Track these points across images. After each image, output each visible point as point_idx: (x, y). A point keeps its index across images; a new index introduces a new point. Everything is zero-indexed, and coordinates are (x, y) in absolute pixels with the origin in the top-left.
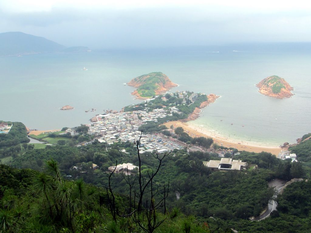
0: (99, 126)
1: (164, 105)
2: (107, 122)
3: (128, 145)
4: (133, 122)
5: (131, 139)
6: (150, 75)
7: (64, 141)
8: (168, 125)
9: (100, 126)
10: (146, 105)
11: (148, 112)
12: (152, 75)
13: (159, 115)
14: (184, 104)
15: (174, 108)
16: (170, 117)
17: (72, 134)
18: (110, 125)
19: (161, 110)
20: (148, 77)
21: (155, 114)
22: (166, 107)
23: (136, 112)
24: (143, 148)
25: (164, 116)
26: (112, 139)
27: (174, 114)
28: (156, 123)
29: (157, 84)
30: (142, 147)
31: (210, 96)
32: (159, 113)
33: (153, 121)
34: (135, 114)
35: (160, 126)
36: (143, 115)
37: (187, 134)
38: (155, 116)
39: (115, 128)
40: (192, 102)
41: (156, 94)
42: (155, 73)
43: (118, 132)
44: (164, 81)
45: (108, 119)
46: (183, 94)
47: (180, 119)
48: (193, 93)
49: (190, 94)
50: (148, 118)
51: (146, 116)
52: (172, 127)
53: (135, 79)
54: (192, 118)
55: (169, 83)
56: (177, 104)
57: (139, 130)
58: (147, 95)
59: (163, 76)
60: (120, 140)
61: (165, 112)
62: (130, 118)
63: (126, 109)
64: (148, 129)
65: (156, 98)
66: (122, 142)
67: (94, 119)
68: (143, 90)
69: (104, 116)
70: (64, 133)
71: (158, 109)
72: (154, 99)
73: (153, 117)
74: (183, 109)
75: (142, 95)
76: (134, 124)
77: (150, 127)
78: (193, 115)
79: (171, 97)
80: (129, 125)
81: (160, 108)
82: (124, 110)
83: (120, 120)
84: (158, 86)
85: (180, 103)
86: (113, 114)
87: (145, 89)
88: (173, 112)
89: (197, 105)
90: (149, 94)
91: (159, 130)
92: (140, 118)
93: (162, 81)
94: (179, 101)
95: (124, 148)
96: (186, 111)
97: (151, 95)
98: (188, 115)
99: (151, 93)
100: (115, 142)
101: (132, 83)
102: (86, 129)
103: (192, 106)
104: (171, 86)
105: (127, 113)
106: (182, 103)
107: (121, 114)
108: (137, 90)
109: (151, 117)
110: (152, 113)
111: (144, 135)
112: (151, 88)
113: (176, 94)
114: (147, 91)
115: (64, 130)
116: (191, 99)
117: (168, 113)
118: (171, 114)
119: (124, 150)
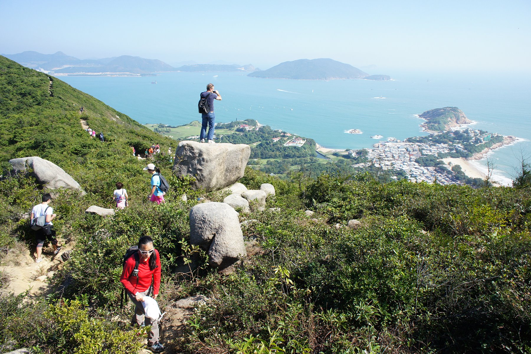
1: (450, 141)
2: (387, 149)
3: (400, 173)
4: (412, 153)
5: (405, 168)
6: (443, 110)
7: (344, 160)
8: (446, 161)
9: (380, 152)
10: (430, 138)
11: (430, 146)
12: (446, 110)
14: (472, 143)
15: (459, 145)
16: (453, 153)
17: (354, 155)
18: (389, 153)
19: (446, 145)
20: (442, 110)
21: (437, 149)
22: (451, 143)
23: (418, 144)
25: (446, 151)
26: (387, 165)
27: (458, 151)
28: (435, 157)
29: (449, 119)
30: (413, 177)
32: (443, 148)
33: (433, 156)
34: (416, 146)
35: (438, 160)
36: (424, 148)
37: (463, 173)
38: (436, 150)
39: (393, 157)
40: (482, 142)
41: (445, 129)
42: (450, 107)
43: (395, 159)
44: (459, 116)
45: (389, 147)
46: (475, 132)
47: (463, 157)
48: (487, 132)
49: (482, 133)
50: (428, 152)
51: (427, 150)
52: (450, 164)
53: (428, 112)
54: (477, 158)
55: (464, 119)
56: (463, 142)
57: (416, 161)
58: (435, 129)
59: (458, 111)
60: (394, 167)
61: (449, 148)
62: (410, 149)
63: (410, 140)
64: (424, 161)
65: (443, 134)
66: (396, 170)
67: (377, 145)
68: (433, 124)
69: (386, 143)
70: (347, 153)
71: (442, 144)
72: (441, 133)
73: (434, 151)
74: (469, 148)
75: (430, 128)
76: (413, 155)
77: (427, 160)
78: (478, 155)
79: (459, 134)
80: (407, 155)
81: (444, 143)
82: (408, 140)
83: (400, 150)
84: (450, 121)
85: (468, 142)
86: (395, 143)
87: (435, 123)
88: (456, 149)
89: (487, 145)
90: (438, 128)
91: (435, 165)
92: (420, 151)
93: (456, 117)
94: (468, 139)
95: (396, 176)
96: (472, 151)
97: (440, 129)
98: (473, 154)
99: (440, 127)
100: (389, 168)
101: (424, 115)
102: (366, 153)
103: (481, 146)
104: (465, 123)
105: (409, 143)
106: (470, 141)
107: (403, 144)
108: (426, 123)
109: (433, 150)
110: (434, 147)
111: (419, 167)
112: (441, 122)
113: (466, 132)
114: (436, 125)
115: (347, 151)
116: (482, 139)
117: (451, 150)
118: (454, 151)
119: (395, 177)
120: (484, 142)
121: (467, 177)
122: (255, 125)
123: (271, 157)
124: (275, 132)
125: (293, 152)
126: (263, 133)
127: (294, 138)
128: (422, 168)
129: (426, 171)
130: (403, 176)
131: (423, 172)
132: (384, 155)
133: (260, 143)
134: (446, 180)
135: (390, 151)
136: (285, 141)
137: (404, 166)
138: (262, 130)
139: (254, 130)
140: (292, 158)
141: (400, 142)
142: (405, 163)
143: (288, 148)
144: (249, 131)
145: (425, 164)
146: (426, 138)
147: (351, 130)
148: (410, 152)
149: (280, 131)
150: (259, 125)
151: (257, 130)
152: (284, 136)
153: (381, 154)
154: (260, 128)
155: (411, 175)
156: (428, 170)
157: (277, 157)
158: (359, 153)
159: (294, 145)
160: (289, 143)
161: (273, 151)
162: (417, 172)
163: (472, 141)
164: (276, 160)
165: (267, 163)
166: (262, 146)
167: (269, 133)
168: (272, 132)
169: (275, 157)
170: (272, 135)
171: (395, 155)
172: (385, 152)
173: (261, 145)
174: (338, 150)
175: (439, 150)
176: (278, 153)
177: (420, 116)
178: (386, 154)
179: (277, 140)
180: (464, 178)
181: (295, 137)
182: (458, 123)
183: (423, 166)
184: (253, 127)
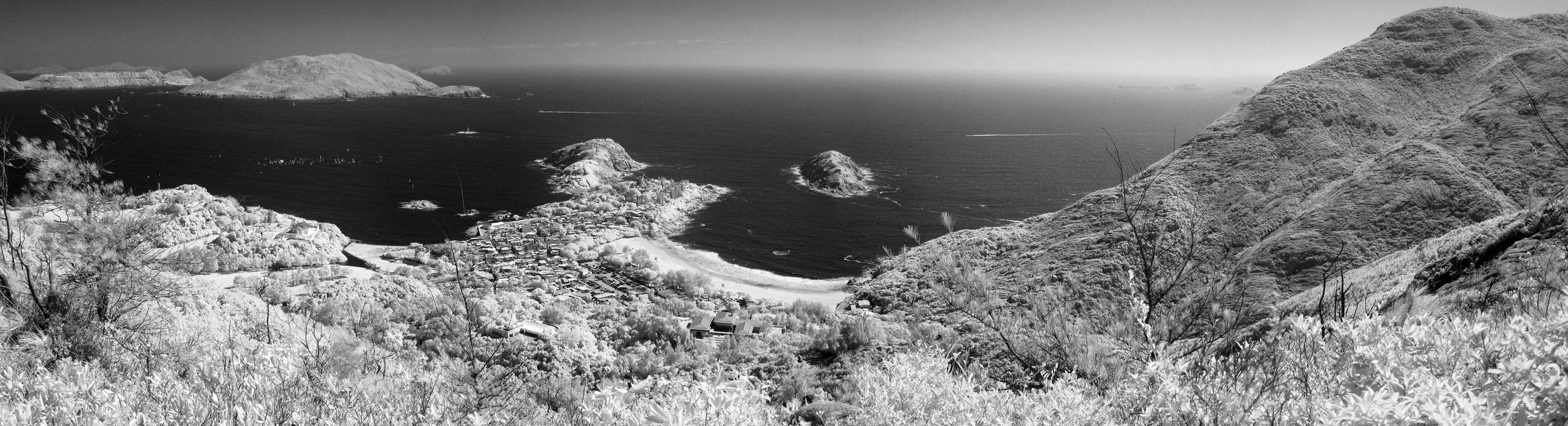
0: (482, 245)
2: (497, 238)
4: (551, 238)
13: (602, 226)
23: (557, 218)
25: (613, 227)
32: (606, 220)
35: (602, 246)
37: (654, 263)
39: (514, 251)
45: (499, 231)
47: (644, 233)
50: (579, 231)
52: (625, 250)
62: (543, 230)
67: (474, 230)
68: (574, 176)
77: (582, 249)
81: (605, 211)
83: (523, 234)
86: (512, 222)
91: (600, 255)
96: (657, 219)
99: (589, 180)
101: (554, 160)
107: (527, 221)
108: (562, 174)
112: (589, 170)
116: (667, 195)
125: (291, 255)
126: (221, 214)
128: (577, 266)
129: (585, 271)
131: (581, 273)
133: (214, 237)
135: (505, 241)
136: (271, 231)
137: (540, 268)
140: (290, 268)
141: (520, 219)
143: (280, 246)
148: (544, 236)
152: (269, 221)
156: (589, 268)
161: (246, 256)
166: (220, 245)
167: (234, 215)
168: (243, 213)
169: (252, 267)
170: (242, 218)
171: (516, 247)
172: (494, 243)
173: (217, 242)
174: (392, 248)
176: (258, 260)
177: (547, 162)
179: (255, 230)
182: (618, 170)
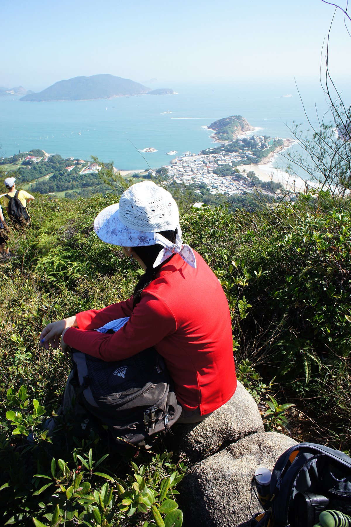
1: (240, 149)
2: (185, 164)
3: (202, 186)
4: (209, 165)
5: (206, 181)
6: (229, 119)
8: (241, 168)
9: (179, 168)
10: (222, 149)
11: (224, 156)
12: (231, 119)
13: (234, 159)
14: (259, 149)
15: (249, 152)
16: (244, 161)
17: (154, 174)
18: (188, 167)
19: (237, 154)
20: (228, 120)
21: (231, 158)
22: (241, 151)
23: (213, 155)
24: (215, 190)
25: (239, 159)
26: (189, 180)
27: (249, 158)
28: (230, 166)
29: (235, 128)
30: (214, 188)
31: (287, 141)
32: (235, 157)
33: (228, 165)
34: (211, 157)
35: (233, 169)
36: (219, 158)
37: (257, 178)
38: (230, 159)
39: (192, 171)
40: (267, 147)
41: (233, 138)
42: (234, 116)
43: (194, 173)
44: (243, 124)
45: (186, 161)
46: (260, 138)
47: (253, 163)
48: (269, 137)
49: (266, 138)
50: (223, 162)
51: (221, 160)
52: (244, 171)
53: (215, 123)
54: (265, 162)
55: (248, 126)
56: (252, 148)
57: (214, 172)
58: (225, 139)
59: (242, 119)
60: (195, 181)
61: (240, 156)
62: (206, 161)
63: (204, 153)
64: (222, 172)
65: (233, 142)
66: (197, 183)
67: (174, 161)
68: (222, 134)
69: (183, 158)
70: (147, 173)
71: (234, 153)
72: (231, 143)
73: (228, 160)
74: (258, 153)
75: (220, 139)
76: (210, 167)
77: (224, 170)
78: (266, 159)
79: (247, 142)
80: (205, 168)
81: (236, 152)
82: (202, 153)
83: (197, 163)
84: (236, 130)
85: (255, 148)
86: (191, 157)
87: (224, 133)
88: (247, 157)
89: (272, 150)
90: (227, 138)
91: (232, 173)
92: (216, 161)
93: (241, 125)
94: (255, 145)
95: (199, 189)
96: (261, 156)
97: (228, 139)
98: (262, 159)
99: (229, 136)
100: (191, 183)
101: (212, 126)
102: (166, 170)
103: (267, 150)
104: (250, 130)
105: (204, 156)
106: (257, 147)
107: (199, 157)
108: (216, 134)
109: (226, 160)
110: (228, 157)
111: (218, 178)
112: (229, 132)
113: (253, 138)
114: (225, 135)
115: (146, 171)
116: (267, 144)
117: (242, 157)
118: (246, 159)
119: (198, 191)
120: (269, 147)
121: (261, 181)
122: (42, 155)
123: (68, 188)
124: (67, 160)
125: (91, 179)
126: (54, 163)
127: (89, 165)
128: (221, 178)
129: (225, 181)
130: (205, 188)
131: (223, 182)
132: (183, 170)
133: (52, 175)
134: (244, 187)
135: (188, 166)
136: (80, 169)
138: (51, 160)
139: (42, 161)
140: (91, 186)
141: (195, 156)
142: (204, 176)
143: (85, 176)
144: (37, 163)
145: (223, 174)
146: (218, 148)
147: (145, 150)
148: (206, 164)
149: (72, 159)
150: (47, 155)
151: (46, 160)
152: (78, 164)
153: (181, 170)
154: (49, 159)
155: (212, 186)
156: (226, 180)
157: (76, 188)
158: (159, 172)
159: (91, 172)
160: (84, 171)
162: (217, 183)
163: (259, 147)
164: (74, 190)
165: (65, 195)
166: (56, 179)
167: (60, 163)
168: (64, 161)
169: (73, 187)
170: (64, 164)
171: (193, 169)
172: (183, 167)
173: (54, 177)
174: (137, 172)
175: (232, 159)
177: (209, 128)
178: (185, 169)
179: (72, 169)
180: (259, 183)
181: (89, 163)
182: (243, 132)
183: (222, 176)
184: (41, 158)
